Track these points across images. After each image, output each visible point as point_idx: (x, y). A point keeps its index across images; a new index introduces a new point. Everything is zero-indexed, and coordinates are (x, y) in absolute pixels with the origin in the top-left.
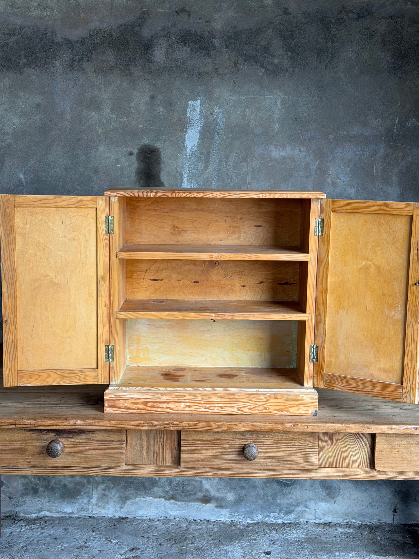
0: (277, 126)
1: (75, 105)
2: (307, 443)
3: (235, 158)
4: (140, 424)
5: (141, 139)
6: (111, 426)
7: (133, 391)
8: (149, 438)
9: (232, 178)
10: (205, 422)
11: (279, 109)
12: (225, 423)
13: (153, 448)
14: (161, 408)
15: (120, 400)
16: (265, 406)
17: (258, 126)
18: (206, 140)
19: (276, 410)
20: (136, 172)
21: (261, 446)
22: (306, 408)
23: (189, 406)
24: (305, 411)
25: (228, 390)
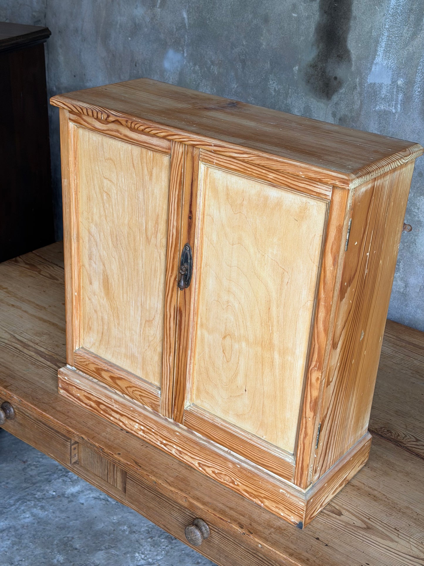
7: (87, 381)
10: (139, 468)
12: (160, 482)
14: (113, 417)
15: (73, 387)
16: (233, 479)
19: (247, 492)
22: (287, 512)
24: (285, 514)
25: (192, 433)
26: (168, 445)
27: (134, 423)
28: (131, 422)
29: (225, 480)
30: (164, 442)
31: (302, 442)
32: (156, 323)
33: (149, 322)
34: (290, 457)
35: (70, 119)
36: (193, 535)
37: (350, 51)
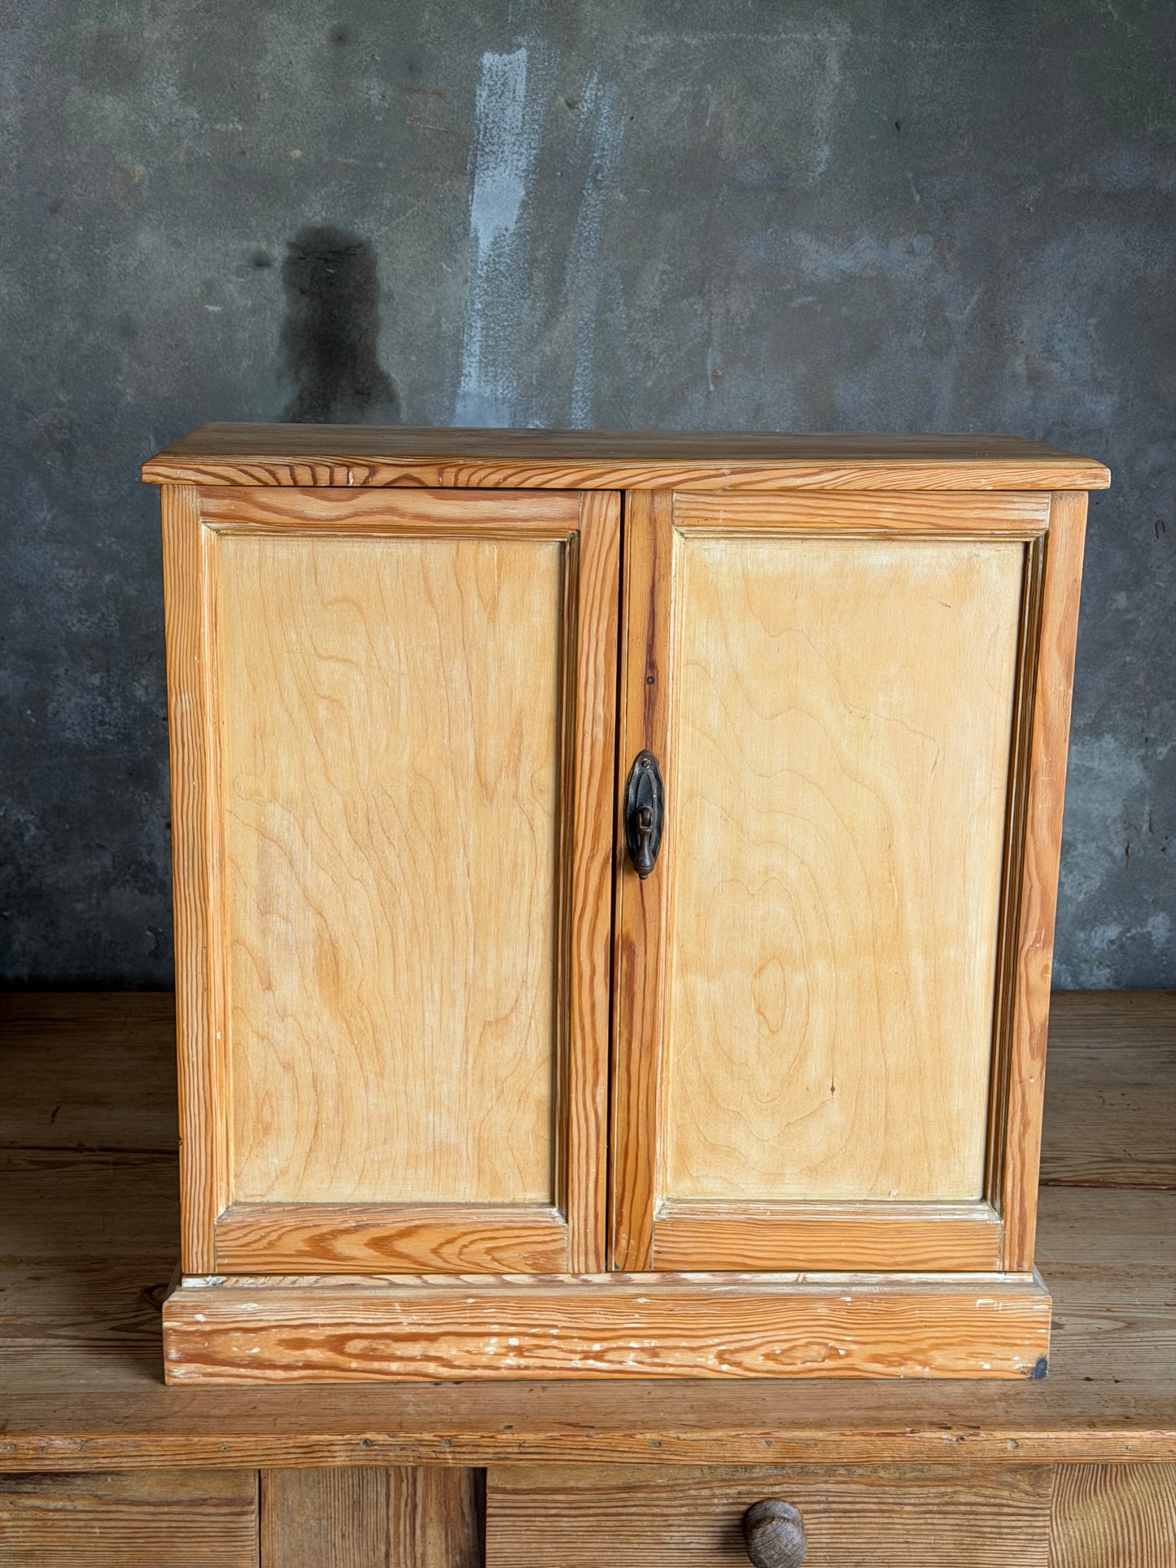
0: (825, 152)
1: (37, 68)
2: (1006, 1493)
3: (662, 282)
4: (316, 1448)
5: (299, 205)
6: (193, 1456)
7: (283, 1294)
8: (356, 1482)
9: (649, 357)
10: (592, 1432)
11: (831, 86)
12: (672, 1434)
13: (373, 1518)
14: (401, 1359)
15: (233, 1334)
16: (832, 1343)
17: (751, 154)
18: (552, 211)
19: (876, 1359)
20: (284, 336)
21: (817, 1507)
22: (999, 1352)
23: (519, 1351)
24: (995, 1362)
25: (678, 1283)
26: (612, 1349)
27: (481, 1342)
28: (471, 1344)
29: (809, 1360)
30: (597, 1347)
31: (1016, 1149)
32: (523, 1017)
33: (498, 1023)
34: (980, 1207)
35: (204, 514)
36: (785, 1542)
37: (389, 376)
